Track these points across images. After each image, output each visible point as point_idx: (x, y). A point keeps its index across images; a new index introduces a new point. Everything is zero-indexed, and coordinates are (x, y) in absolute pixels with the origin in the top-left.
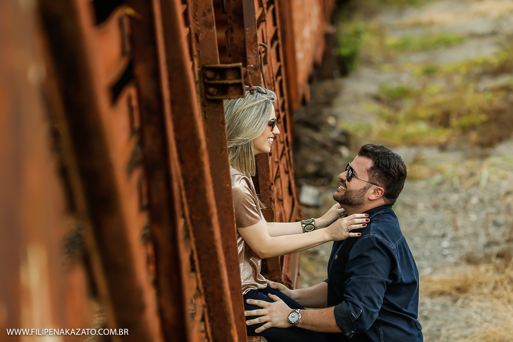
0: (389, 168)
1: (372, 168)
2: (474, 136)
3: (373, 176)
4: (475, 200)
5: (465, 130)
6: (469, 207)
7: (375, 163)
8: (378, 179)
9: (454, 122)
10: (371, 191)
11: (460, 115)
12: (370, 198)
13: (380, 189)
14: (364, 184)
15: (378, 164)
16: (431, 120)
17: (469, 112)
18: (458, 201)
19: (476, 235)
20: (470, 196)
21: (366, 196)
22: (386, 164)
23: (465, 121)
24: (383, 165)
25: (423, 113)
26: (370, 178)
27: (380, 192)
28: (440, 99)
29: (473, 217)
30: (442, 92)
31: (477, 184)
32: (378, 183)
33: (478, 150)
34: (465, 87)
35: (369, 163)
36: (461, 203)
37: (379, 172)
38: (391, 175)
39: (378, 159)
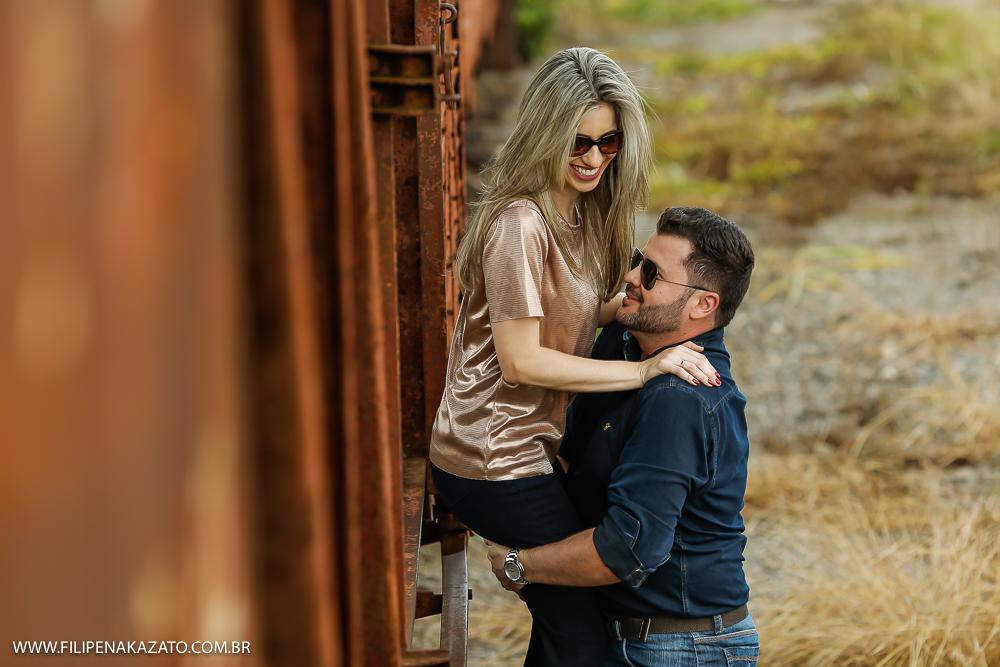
0: (725, 252)
1: (692, 257)
2: (776, 202)
3: (696, 272)
4: (778, 328)
5: (760, 187)
6: (767, 340)
7: (697, 246)
8: (705, 277)
9: (737, 170)
10: (694, 301)
11: (748, 158)
12: (693, 315)
13: (711, 297)
14: (680, 292)
15: (704, 246)
16: (692, 163)
17: (766, 153)
18: (745, 327)
19: (781, 397)
20: (770, 319)
21: (686, 313)
22: (718, 245)
23: (760, 170)
24: (712, 248)
25: (678, 149)
26: (690, 277)
27: (711, 301)
28: (711, 123)
29: (775, 360)
30: (713, 109)
31: (782, 296)
32: (706, 286)
33: (783, 229)
34: (759, 103)
35: (683, 247)
36: (752, 332)
37: (705, 263)
38: (730, 266)
39: (702, 238)
